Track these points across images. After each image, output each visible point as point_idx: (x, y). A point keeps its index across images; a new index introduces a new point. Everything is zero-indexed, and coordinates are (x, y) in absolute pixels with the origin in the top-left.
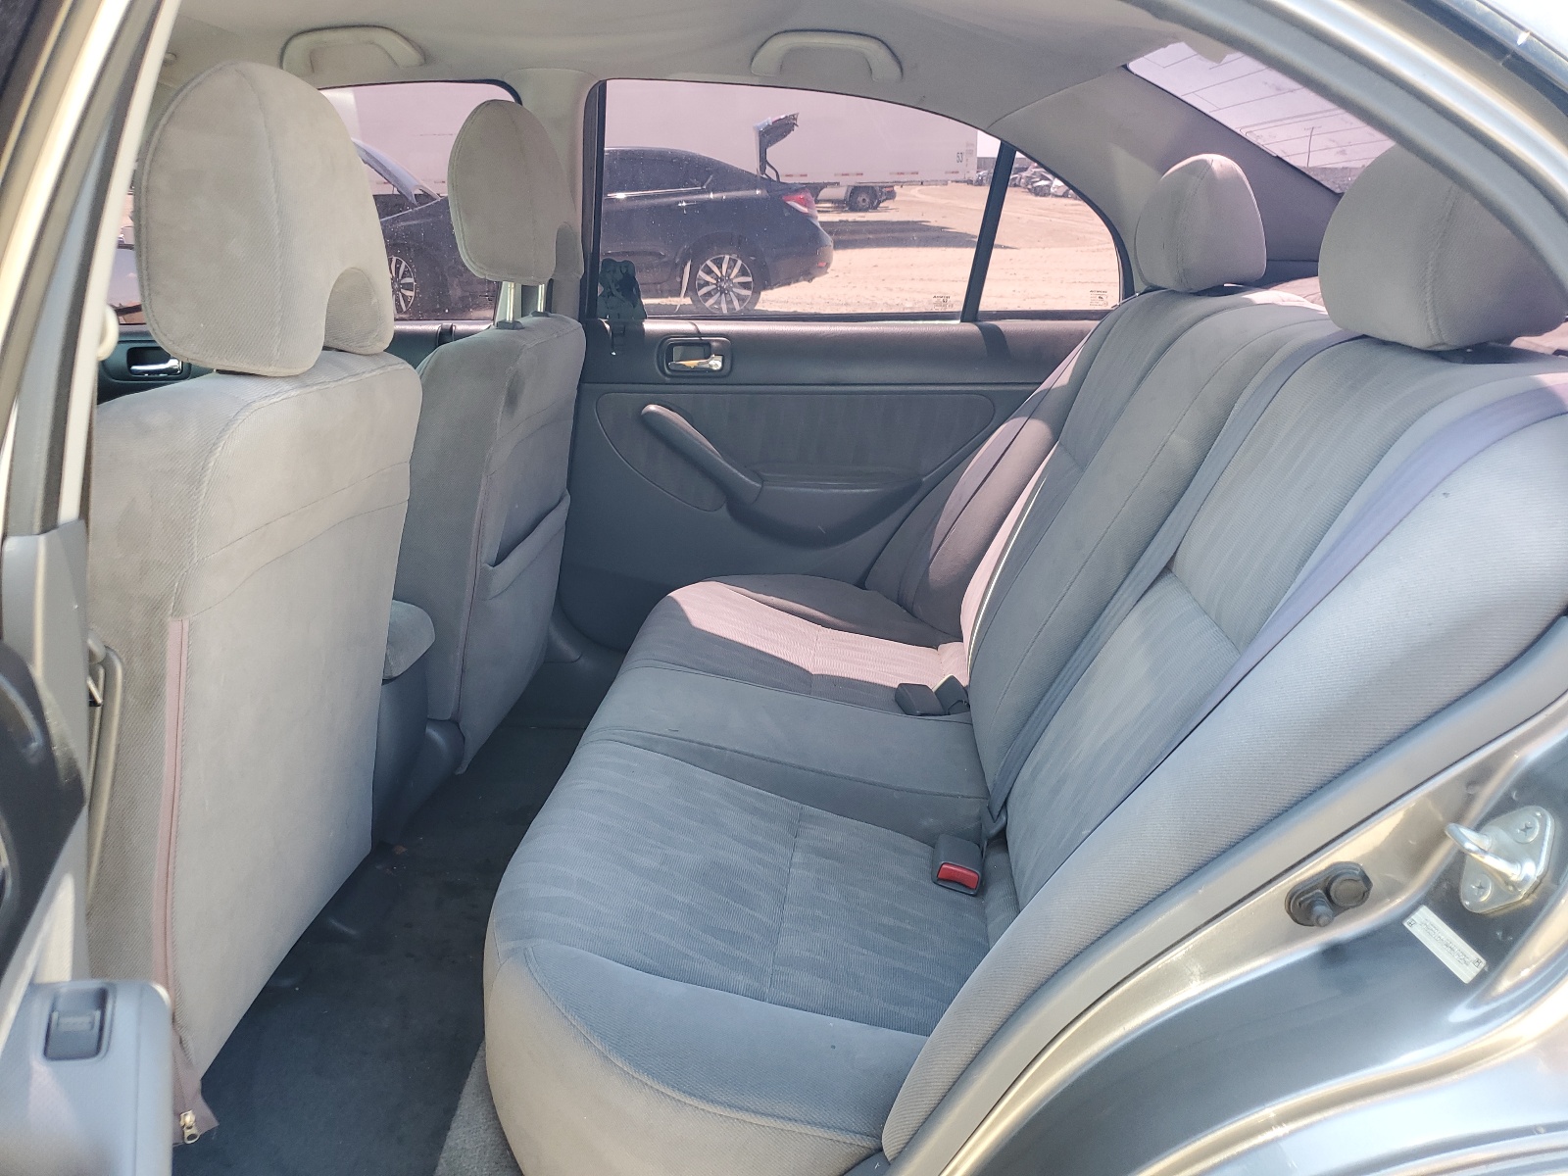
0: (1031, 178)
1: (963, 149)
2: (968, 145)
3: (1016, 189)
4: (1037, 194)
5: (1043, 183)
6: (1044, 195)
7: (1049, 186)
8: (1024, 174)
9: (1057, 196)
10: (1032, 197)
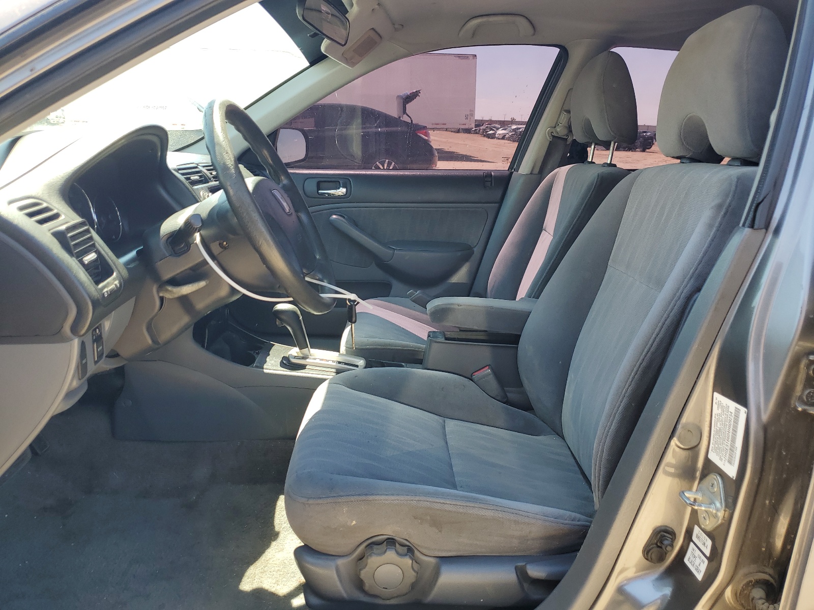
0: (485, 130)
1: (468, 113)
2: (471, 111)
3: (477, 135)
4: (489, 138)
5: (491, 132)
6: (493, 138)
7: (494, 134)
8: (482, 128)
9: (499, 139)
10: (486, 139)
